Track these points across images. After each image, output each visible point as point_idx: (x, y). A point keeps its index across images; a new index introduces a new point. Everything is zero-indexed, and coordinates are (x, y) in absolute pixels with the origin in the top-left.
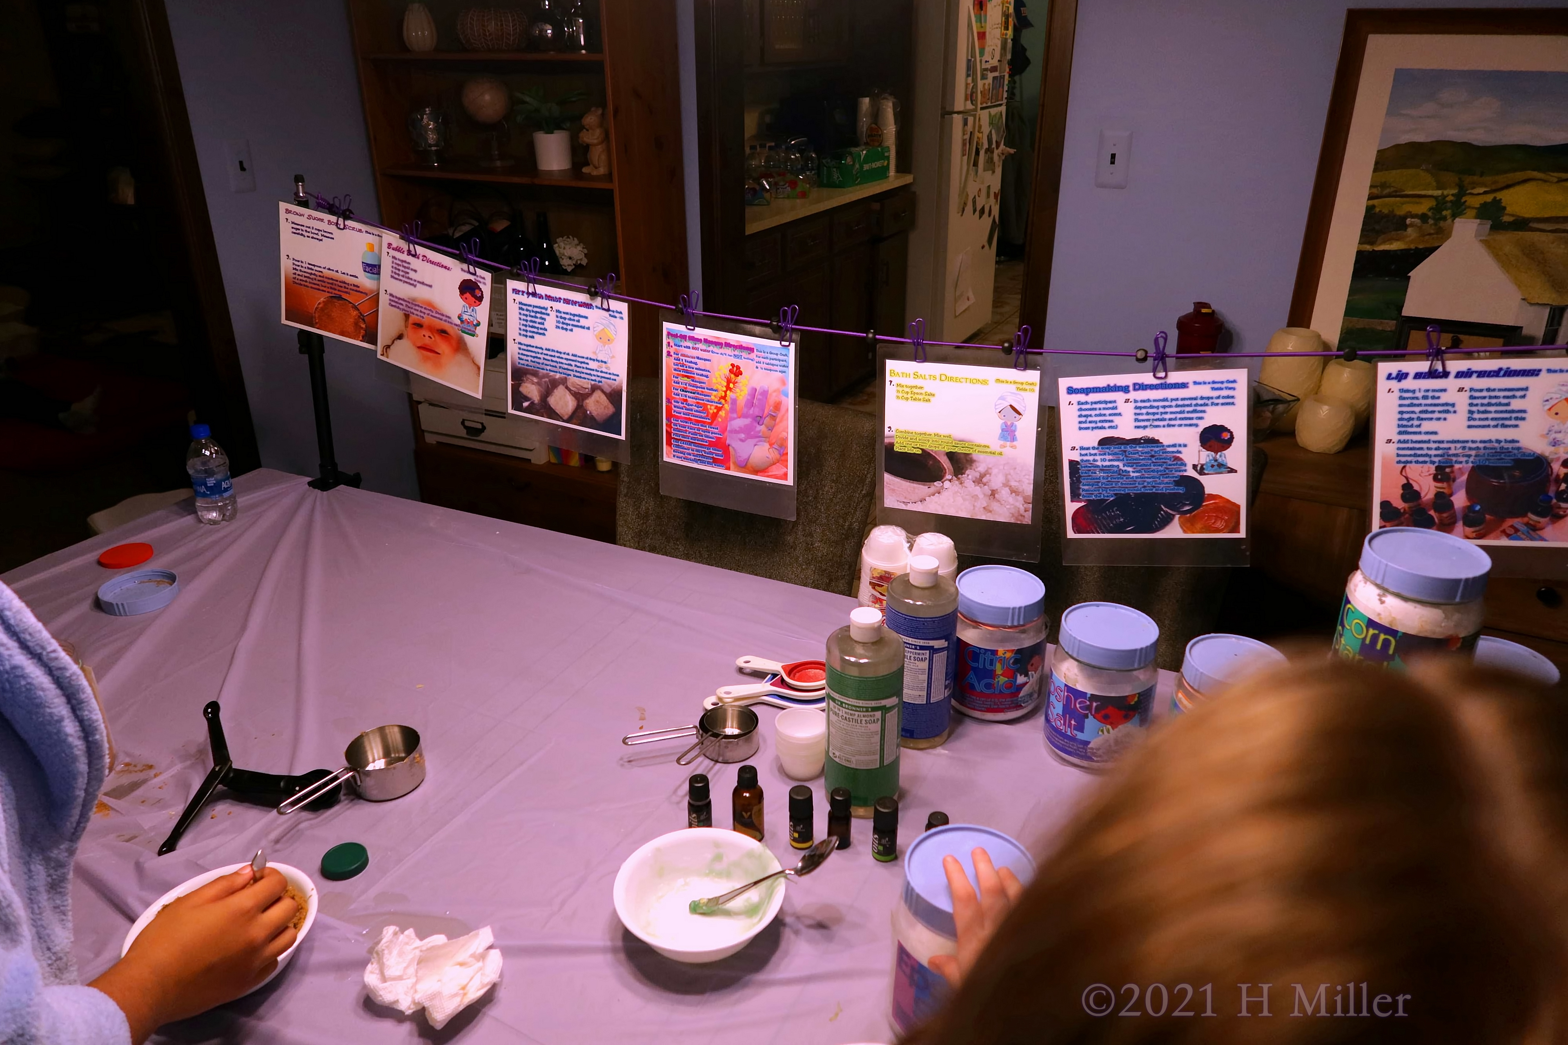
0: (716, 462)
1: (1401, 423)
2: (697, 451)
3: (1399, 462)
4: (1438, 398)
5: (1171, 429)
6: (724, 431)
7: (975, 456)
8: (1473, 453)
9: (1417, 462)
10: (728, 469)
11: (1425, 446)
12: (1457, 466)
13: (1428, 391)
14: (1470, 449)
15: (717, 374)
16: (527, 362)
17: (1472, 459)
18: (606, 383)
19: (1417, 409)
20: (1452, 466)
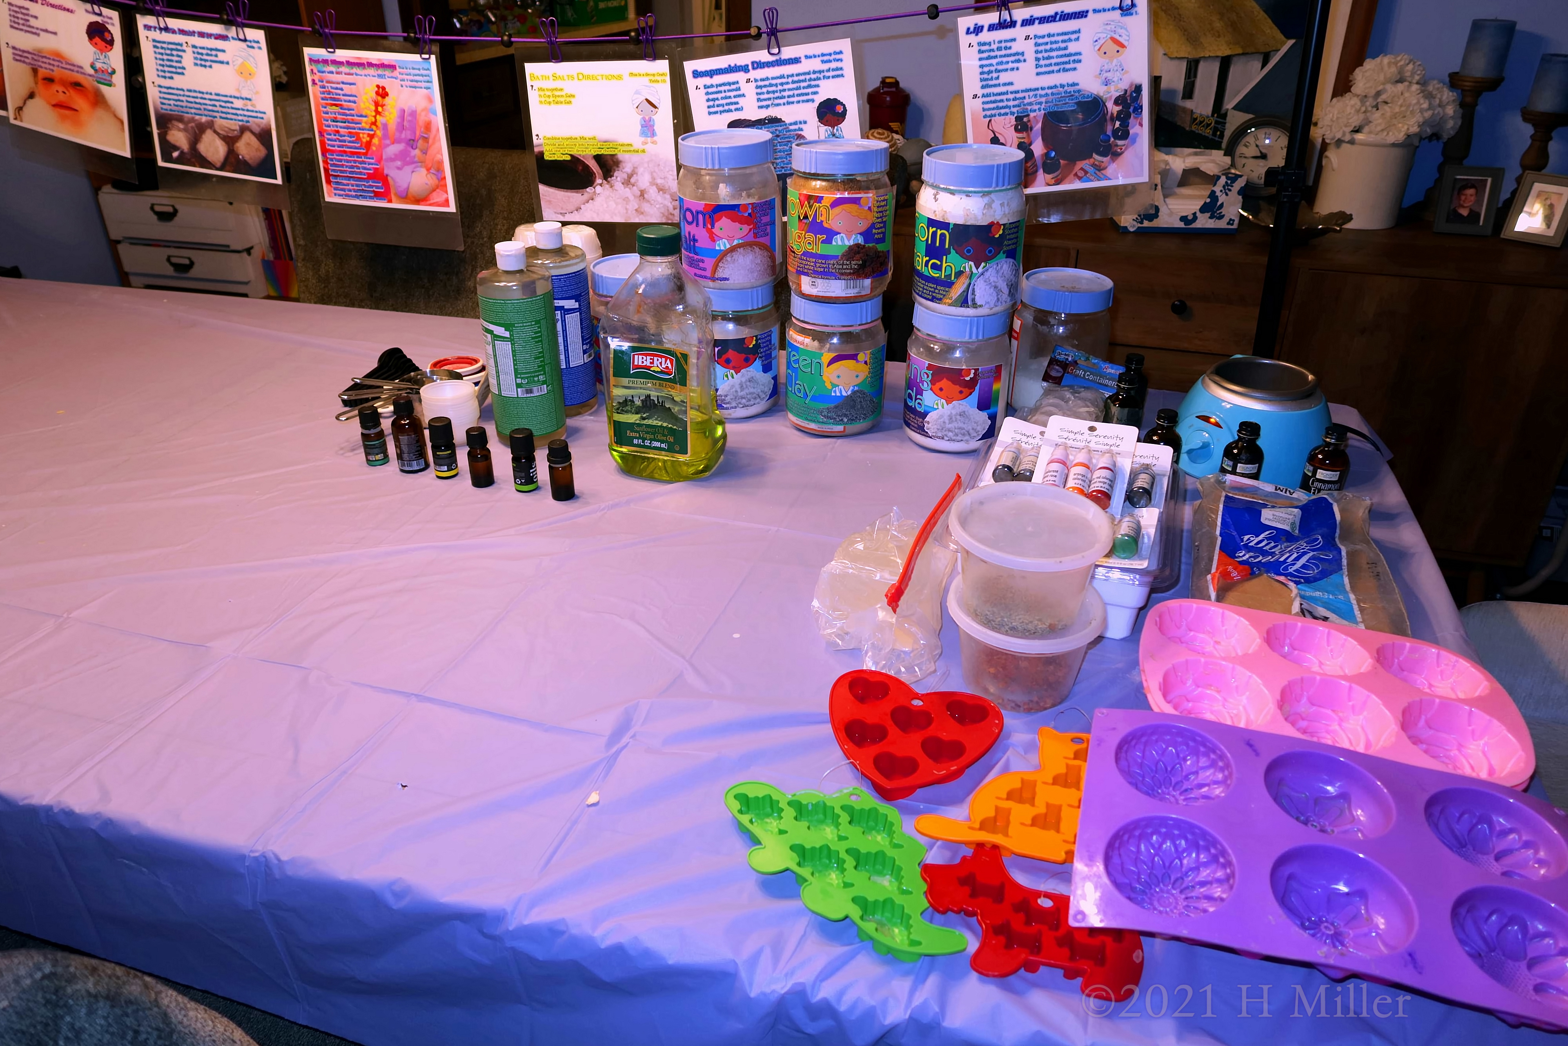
0: (377, 195)
1: (982, 76)
2: (357, 185)
3: (985, 117)
4: (1010, 48)
5: (791, 106)
6: (379, 160)
7: (621, 156)
8: (1043, 100)
9: (1000, 115)
10: (390, 201)
11: (1004, 97)
12: (1032, 115)
13: (1000, 42)
14: (1041, 96)
15: (364, 98)
16: (169, 107)
17: (1043, 106)
18: (254, 122)
19: (994, 61)
20: (1028, 115)
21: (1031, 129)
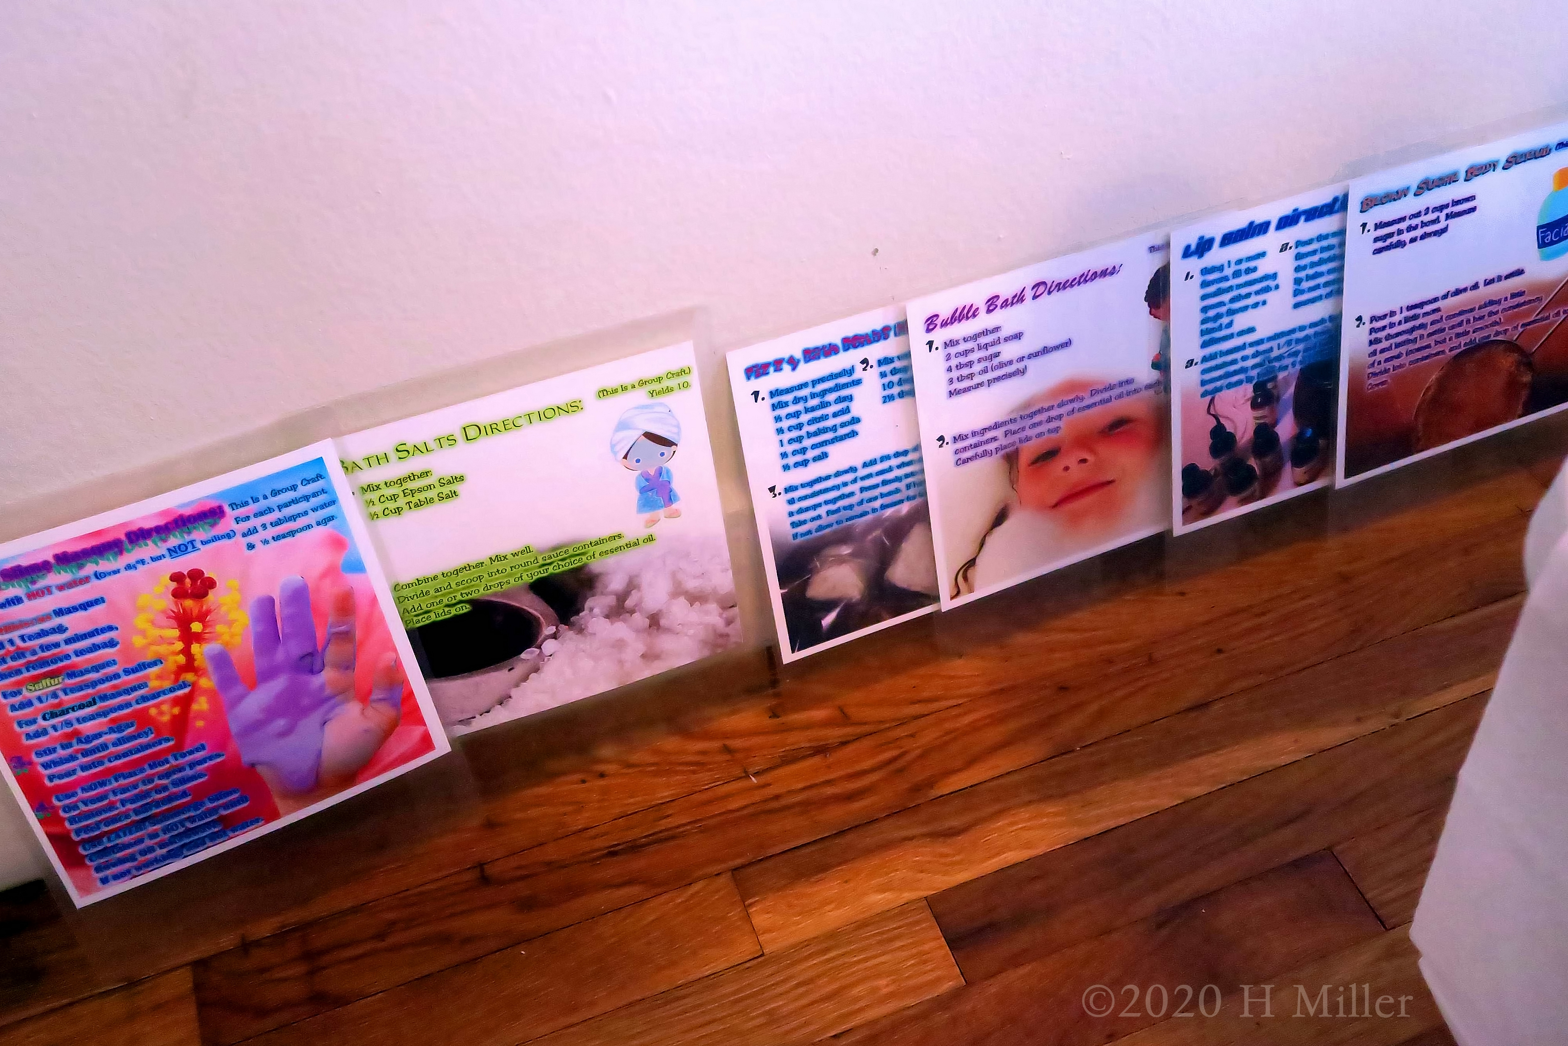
0: (234, 822)
1: (1204, 327)
3: (1203, 395)
4: (1255, 269)
6: (223, 741)
7: (596, 565)
8: (1301, 347)
9: (1230, 386)
11: (1238, 356)
12: (1281, 375)
13: (1239, 262)
14: (1298, 341)
17: (1299, 358)
19: (1226, 297)
20: (1274, 378)
21: (1278, 398)
